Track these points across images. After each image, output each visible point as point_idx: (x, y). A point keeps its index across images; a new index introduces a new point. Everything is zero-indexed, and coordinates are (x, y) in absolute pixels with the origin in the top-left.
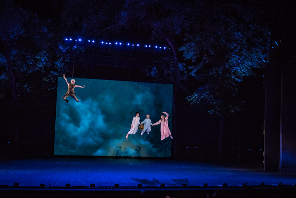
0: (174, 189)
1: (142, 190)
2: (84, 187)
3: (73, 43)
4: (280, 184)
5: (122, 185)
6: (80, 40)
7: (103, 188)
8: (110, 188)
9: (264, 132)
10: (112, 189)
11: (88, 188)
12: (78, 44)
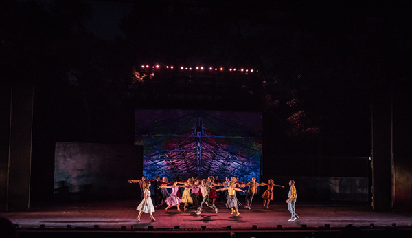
0: (267, 231)
1: (232, 233)
2: (168, 229)
3: (150, 71)
4: (394, 224)
5: (209, 227)
6: (157, 67)
7: (188, 230)
8: (196, 230)
9: (372, 164)
10: (199, 232)
11: (172, 230)
12: (156, 71)
